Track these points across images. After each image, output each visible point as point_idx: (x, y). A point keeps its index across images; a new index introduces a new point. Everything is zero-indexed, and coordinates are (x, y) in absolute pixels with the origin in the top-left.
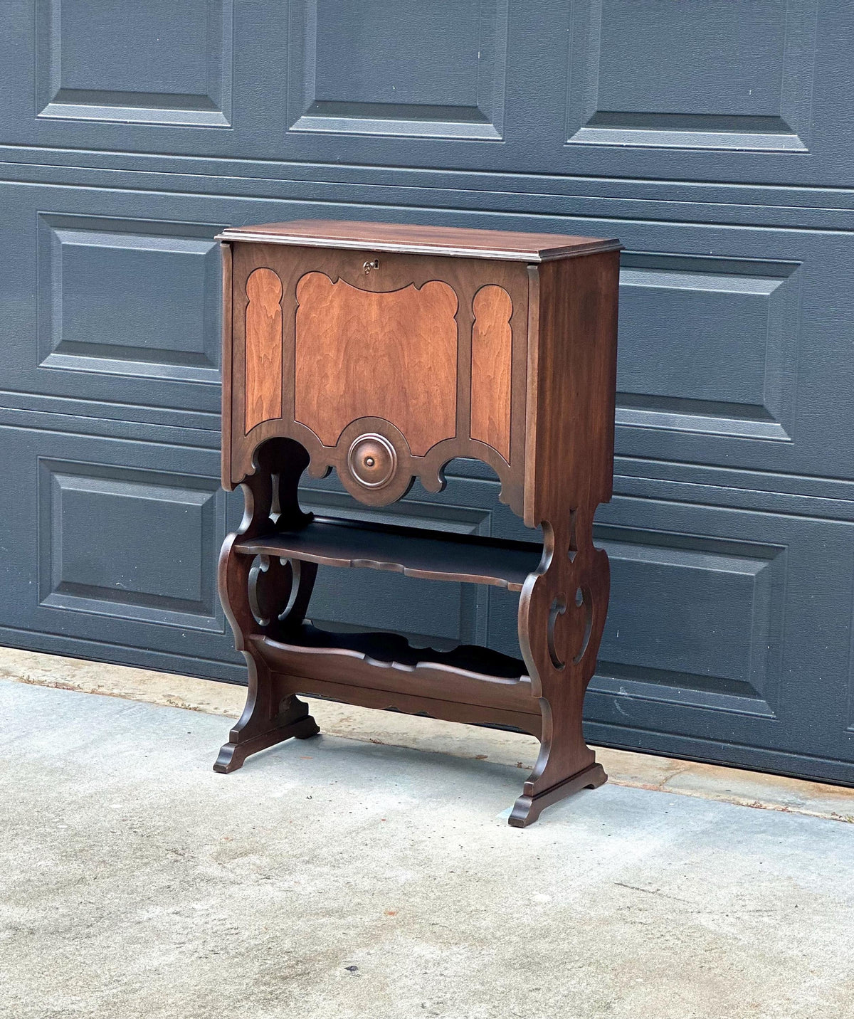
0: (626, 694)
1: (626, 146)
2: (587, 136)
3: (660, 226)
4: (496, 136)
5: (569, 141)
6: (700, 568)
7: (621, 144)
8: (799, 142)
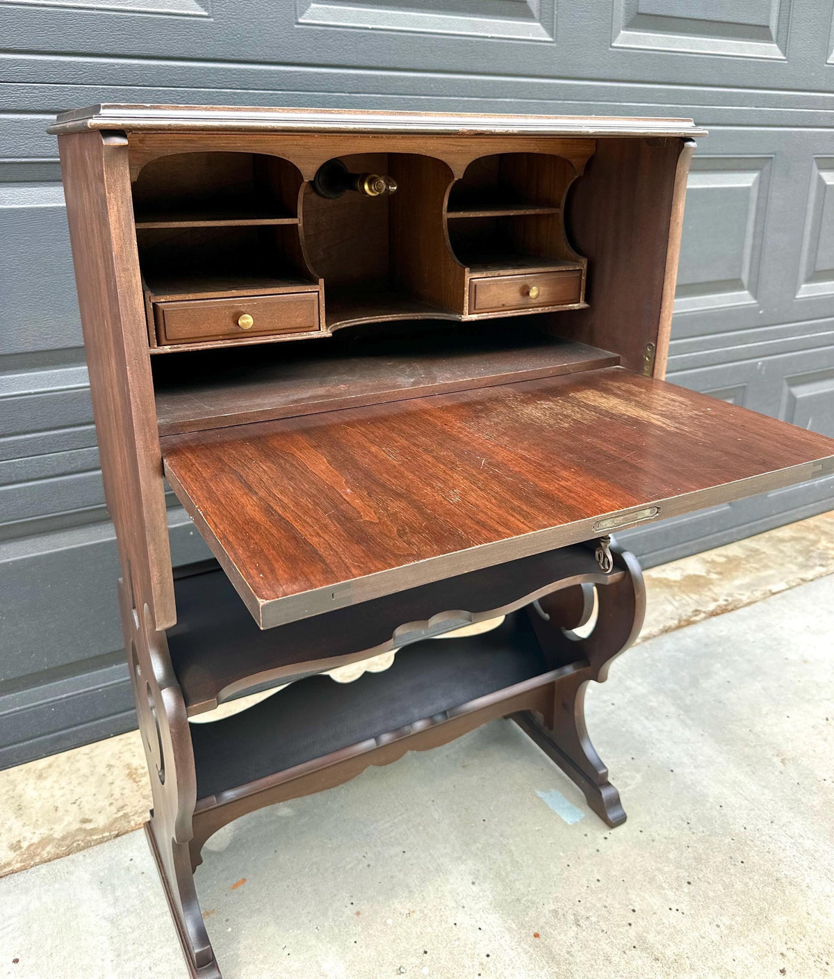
1: (372, 29)
2: (322, 14)
5: (300, 20)
7: (366, 25)
8: (543, 31)
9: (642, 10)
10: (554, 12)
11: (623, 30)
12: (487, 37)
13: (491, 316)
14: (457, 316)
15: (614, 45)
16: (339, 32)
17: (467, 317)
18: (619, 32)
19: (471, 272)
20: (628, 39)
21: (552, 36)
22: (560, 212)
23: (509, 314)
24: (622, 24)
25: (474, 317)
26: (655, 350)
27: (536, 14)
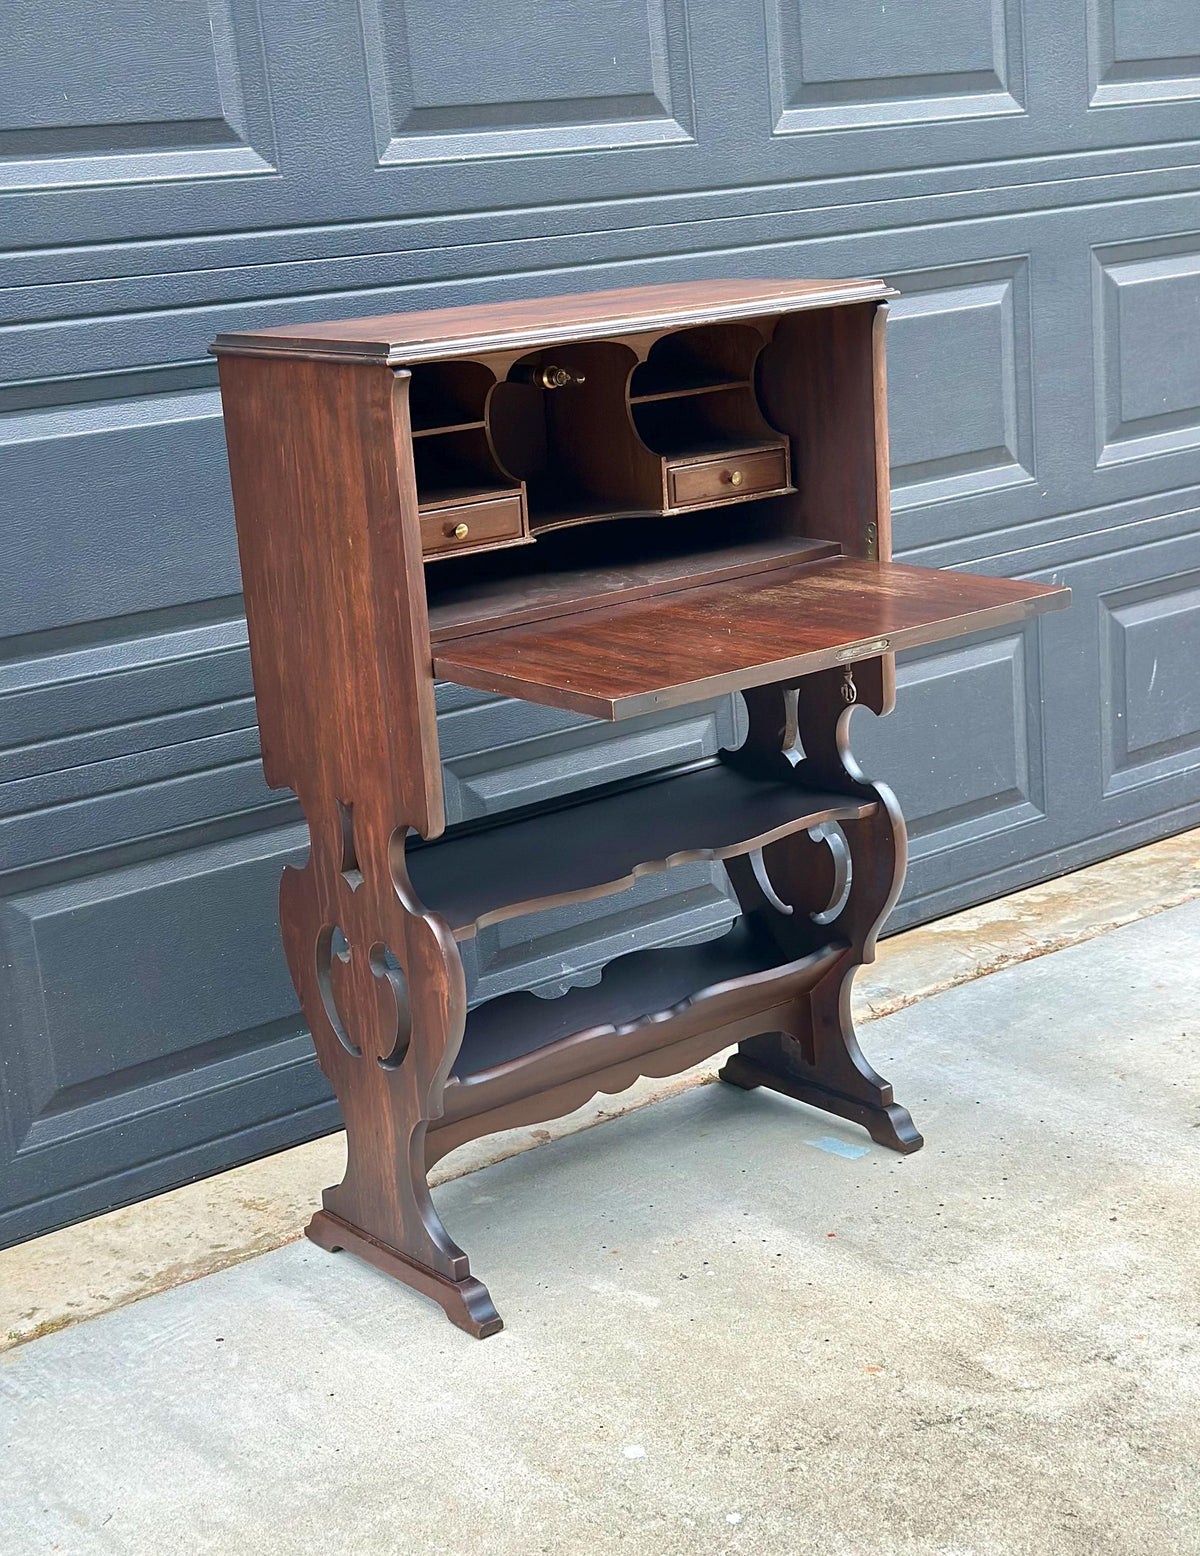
0: (572, 970)
1: (466, 160)
2: (403, 151)
3: (527, 278)
4: (264, 168)
5: (381, 162)
6: (636, 757)
7: (458, 157)
8: (679, 128)
9: (808, 79)
10: (691, 101)
11: (786, 109)
12: (609, 149)
13: (693, 508)
14: (658, 512)
15: (775, 132)
16: (427, 170)
17: (668, 512)
18: (782, 112)
19: (667, 461)
20: (794, 122)
21: (691, 133)
22: (750, 384)
23: (712, 505)
24: (783, 100)
25: (676, 511)
26: (876, 529)
27: (667, 107)
